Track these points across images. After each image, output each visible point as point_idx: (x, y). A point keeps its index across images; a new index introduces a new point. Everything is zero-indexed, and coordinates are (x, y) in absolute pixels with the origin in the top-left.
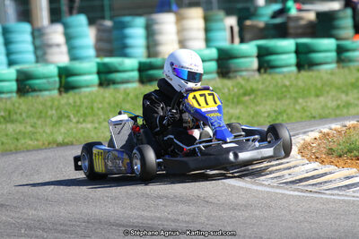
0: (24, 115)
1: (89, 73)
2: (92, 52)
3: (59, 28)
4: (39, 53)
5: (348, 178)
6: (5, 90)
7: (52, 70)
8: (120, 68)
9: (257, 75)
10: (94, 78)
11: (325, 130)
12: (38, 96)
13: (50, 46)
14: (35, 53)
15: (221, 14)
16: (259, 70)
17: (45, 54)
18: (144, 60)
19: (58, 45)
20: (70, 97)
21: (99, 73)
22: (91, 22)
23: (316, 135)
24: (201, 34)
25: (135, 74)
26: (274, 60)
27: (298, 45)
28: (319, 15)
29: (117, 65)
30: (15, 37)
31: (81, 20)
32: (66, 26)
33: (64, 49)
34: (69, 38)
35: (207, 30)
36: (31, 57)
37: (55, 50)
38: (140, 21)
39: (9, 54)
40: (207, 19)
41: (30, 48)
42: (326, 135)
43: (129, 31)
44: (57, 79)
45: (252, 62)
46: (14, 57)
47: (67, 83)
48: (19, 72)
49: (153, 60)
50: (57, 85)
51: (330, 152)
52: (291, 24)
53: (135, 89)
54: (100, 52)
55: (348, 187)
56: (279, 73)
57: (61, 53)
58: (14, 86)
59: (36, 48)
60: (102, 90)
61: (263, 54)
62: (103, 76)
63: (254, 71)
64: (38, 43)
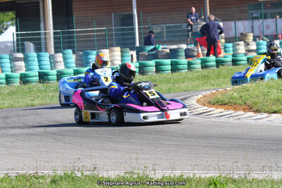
2: (74, 65)
3: (61, 55)
4: (52, 65)
5: (221, 112)
9: (155, 74)
13: (57, 62)
14: (50, 65)
15: (128, 49)
16: (156, 72)
17: (55, 65)
19: (60, 62)
21: (74, 73)
22: (74, 53)
24: (120, 58)
26: (163, 68)
28: (170, 50)
30: (43, 58)
31: (70, 51)
32: (64, 54)
33: (63, 63)
34: (65, 59)
35: (122, 56)
36: (49, 67)
37: (60, 64)
38: (94, 52)
39: (39, 65)
40: (122, 52)
41: (48, 63)
43: (90, 56)
44: (56, 76)
51: (210, 103)
52: (159, 54)
54: (77, 65)
55: (221, 116)
56: (165, 73)
59: (51, 63)
63: (154, 72)
64: (52, 61)
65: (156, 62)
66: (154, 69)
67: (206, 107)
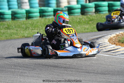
0: (14, 27)
1: (36, 13)
2: (37, 5)
4: (19, 5)
6: (7, 18)
7: (23, 11)
8: (47, 11)
9: (94, 14)
10: (38, 14)
11: (118, 34)
12: (18, 20)
13: (23, 3)
14: (18, 5)
16: (95, 12)
17: (21, 5)
18: (56, 8)
19: (26, 3)
20: (30, 21)
21: (40, 12)
23: (115, 35)
25: (52, 13)
26: (101, 9)
27: (109, 4)
29: (46, 10)
33: (28, 4)
36: (16, 7)
37: (25, 4)
39: (9, 5)
41: (16, 3)
42: (118, 35)
44: (25, 14)
45: (93, 10)
46: (11, 6)
47: (29, 16)
48: (12, 12)
49: (58, 8)
50: (25, 17)
51: (119, 41)
53: (52, 18)
54: (40, 5)
56: (102, 13)
57: (27, 5)
58: (10, 16)
59: (18, 3)
60: (40, 18)
61: (97, 7)
62: (41, 14)
63: (93, 13)
64: (19, 2)
65: (95, 5)
66: (94, 10)
67: (114, 46)
